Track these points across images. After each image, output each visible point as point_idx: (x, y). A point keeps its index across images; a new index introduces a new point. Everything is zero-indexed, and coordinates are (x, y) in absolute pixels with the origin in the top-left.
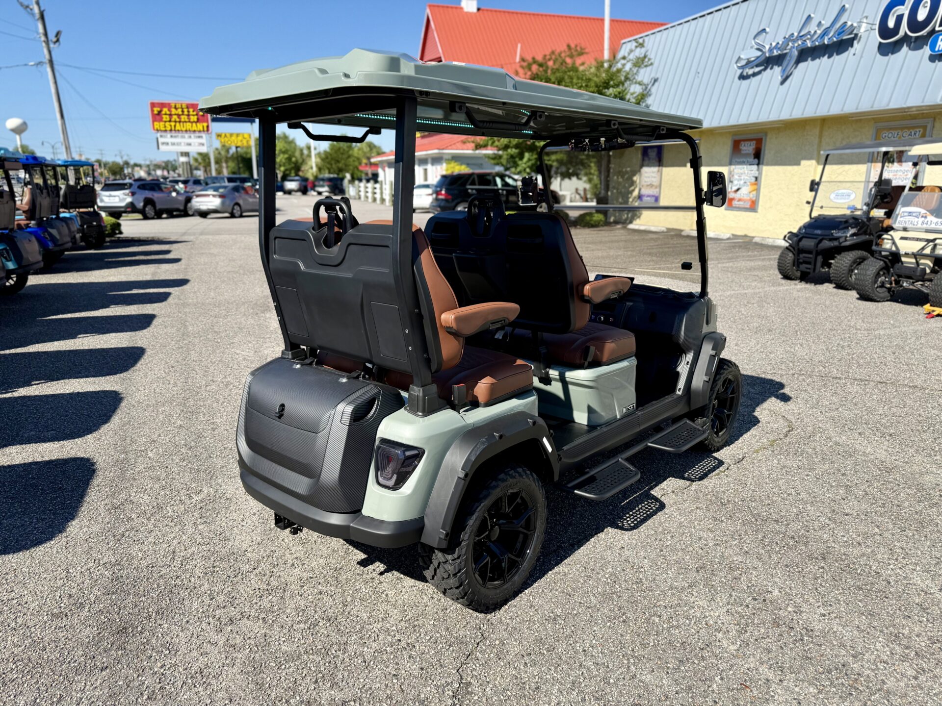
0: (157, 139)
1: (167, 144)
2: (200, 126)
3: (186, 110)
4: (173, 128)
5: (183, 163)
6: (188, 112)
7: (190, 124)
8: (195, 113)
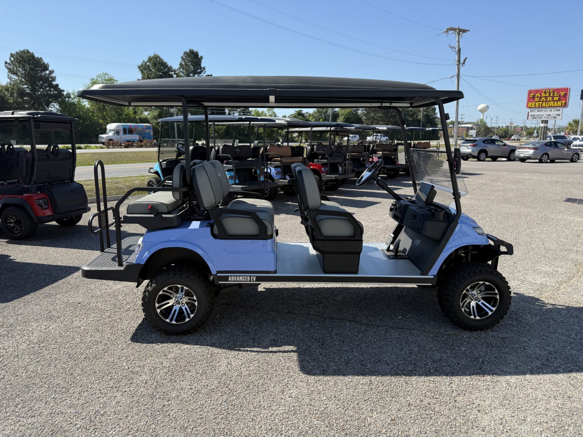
0: (529, 112)
1: (534, 115)
2: (559, 103)
3: (552, 93)
4: (540, 106)
5: (542, 127)
6: (554, 94)
7: (553, 102)
8: (558, 95)
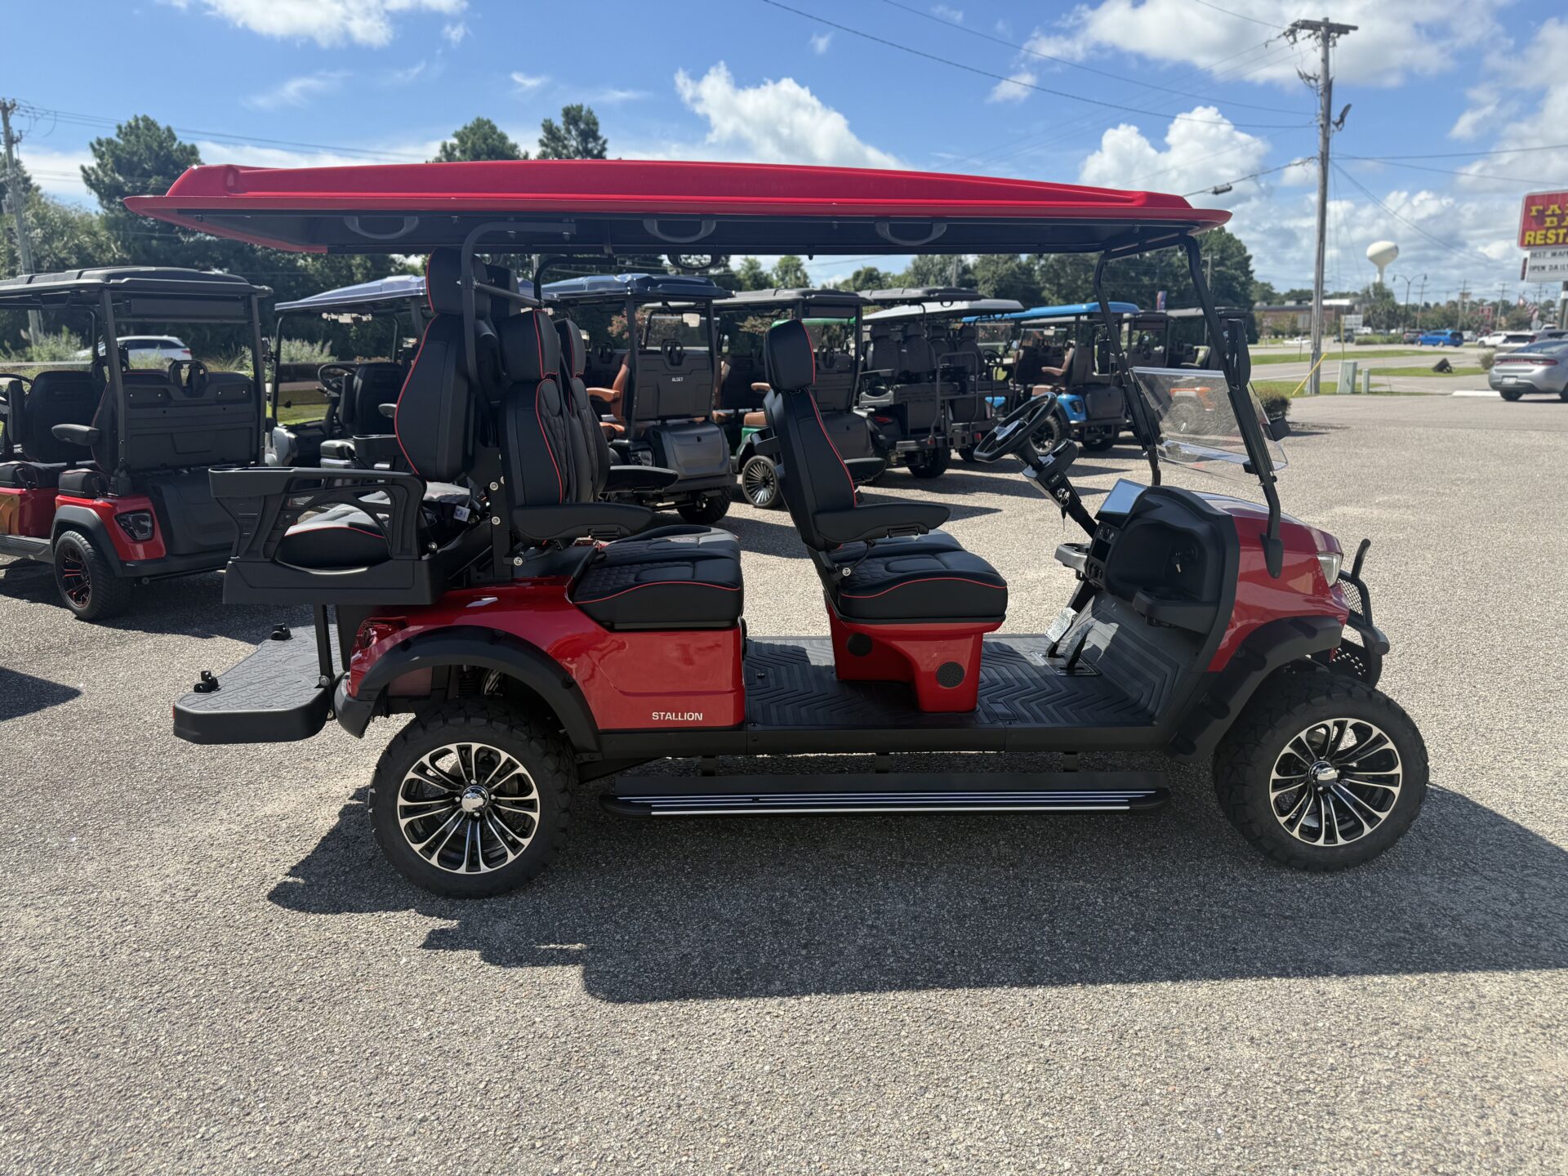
0: (1525, 260)
1: (1543, 268)
4: (1561, 240)
5: (1565, 300)
